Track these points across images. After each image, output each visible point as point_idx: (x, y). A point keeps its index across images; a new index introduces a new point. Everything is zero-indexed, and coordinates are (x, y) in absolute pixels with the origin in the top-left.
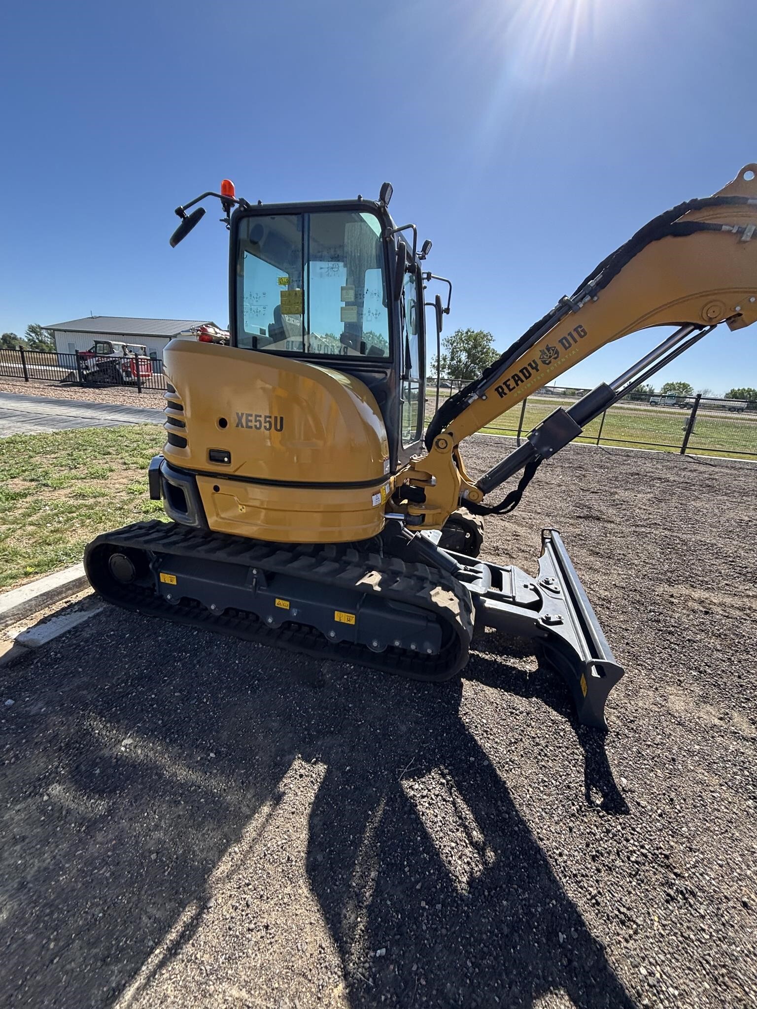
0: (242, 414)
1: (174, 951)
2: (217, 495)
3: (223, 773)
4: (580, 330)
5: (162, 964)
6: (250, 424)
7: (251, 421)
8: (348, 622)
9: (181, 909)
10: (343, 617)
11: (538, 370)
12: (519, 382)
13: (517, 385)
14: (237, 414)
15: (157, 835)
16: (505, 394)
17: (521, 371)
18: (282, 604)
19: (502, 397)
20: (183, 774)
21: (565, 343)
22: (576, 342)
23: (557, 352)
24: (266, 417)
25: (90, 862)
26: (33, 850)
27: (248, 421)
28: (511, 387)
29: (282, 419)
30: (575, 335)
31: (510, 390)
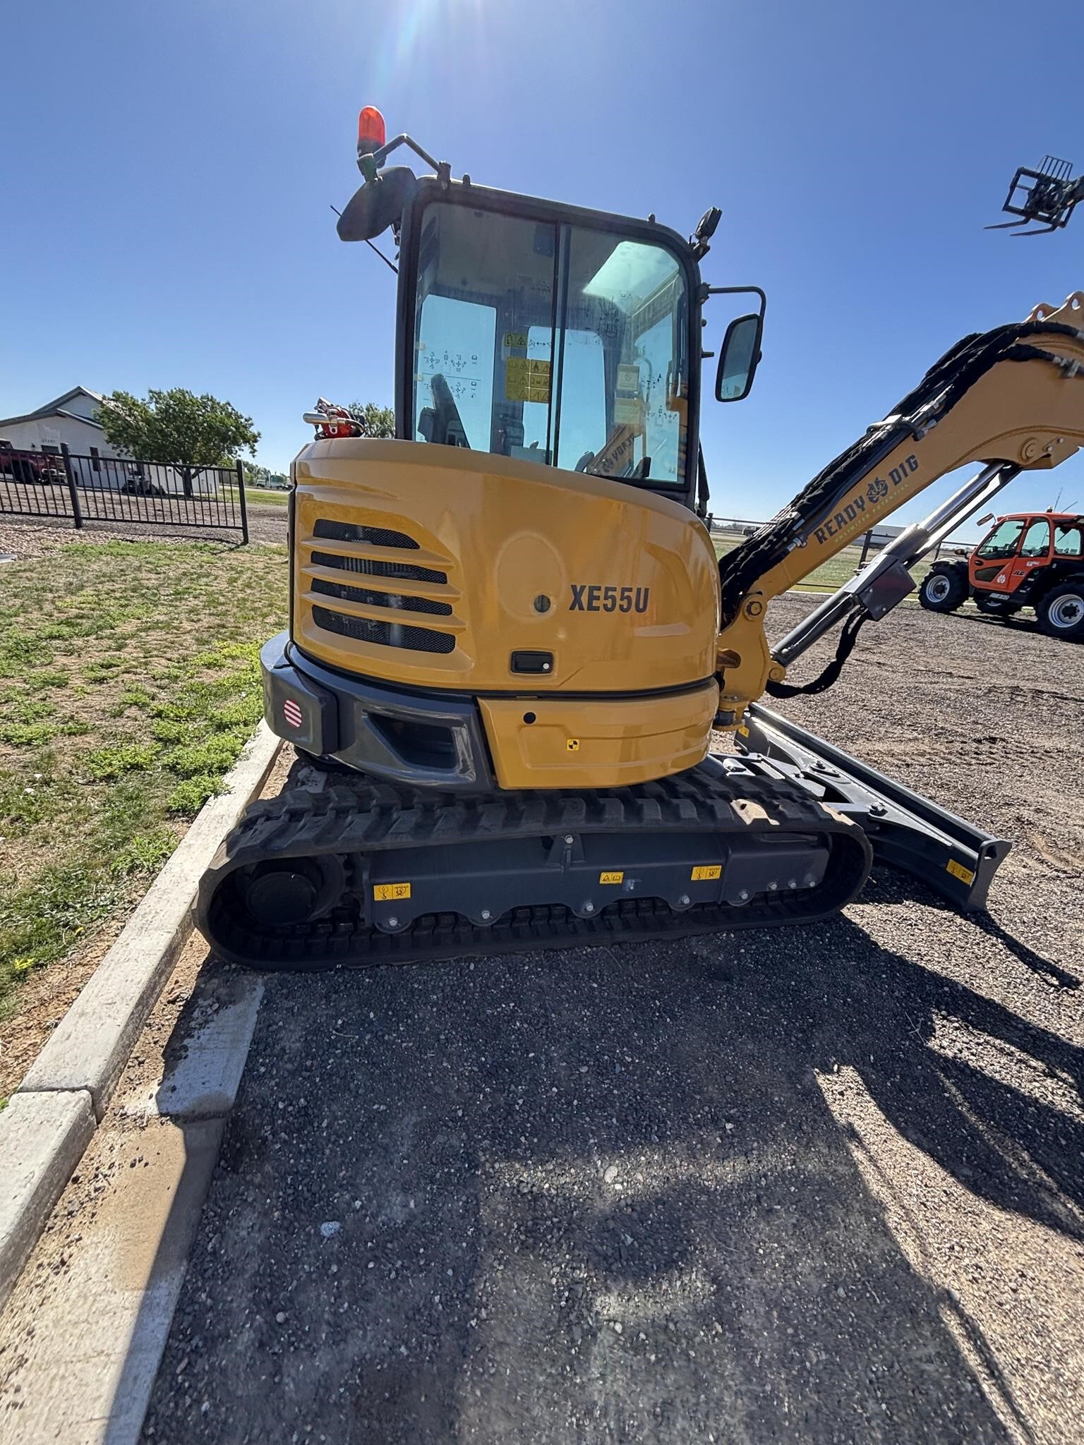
0: (583, 588)
1: (993, 1371)
2: (529, 729)
3: (766, 1142)
4: (912, 461)
5: (1007, 1396)
6: (595, 603)
7: (598, 598)
8: (711, 878)
9: (943, 1325)
10: (705, 873)
11: (863, 510)
12: (842, 524)
13: (840, 527)
14: (574, 587)
15: (804, 1265)
16: (826, 539)
17: (846, 510)
18: (611, 878)
19: (821, 542)
20: (730, 1171)
21: (896, 477)
22: (906, 475)
23: (886, 488)
24: (624, 590)
25: (785, 1361)
26: (703, 1408)
27: (592, 598)
28: (833, 530)
29: (647, 590)
30: (906, 466)
31: (831, 534)
